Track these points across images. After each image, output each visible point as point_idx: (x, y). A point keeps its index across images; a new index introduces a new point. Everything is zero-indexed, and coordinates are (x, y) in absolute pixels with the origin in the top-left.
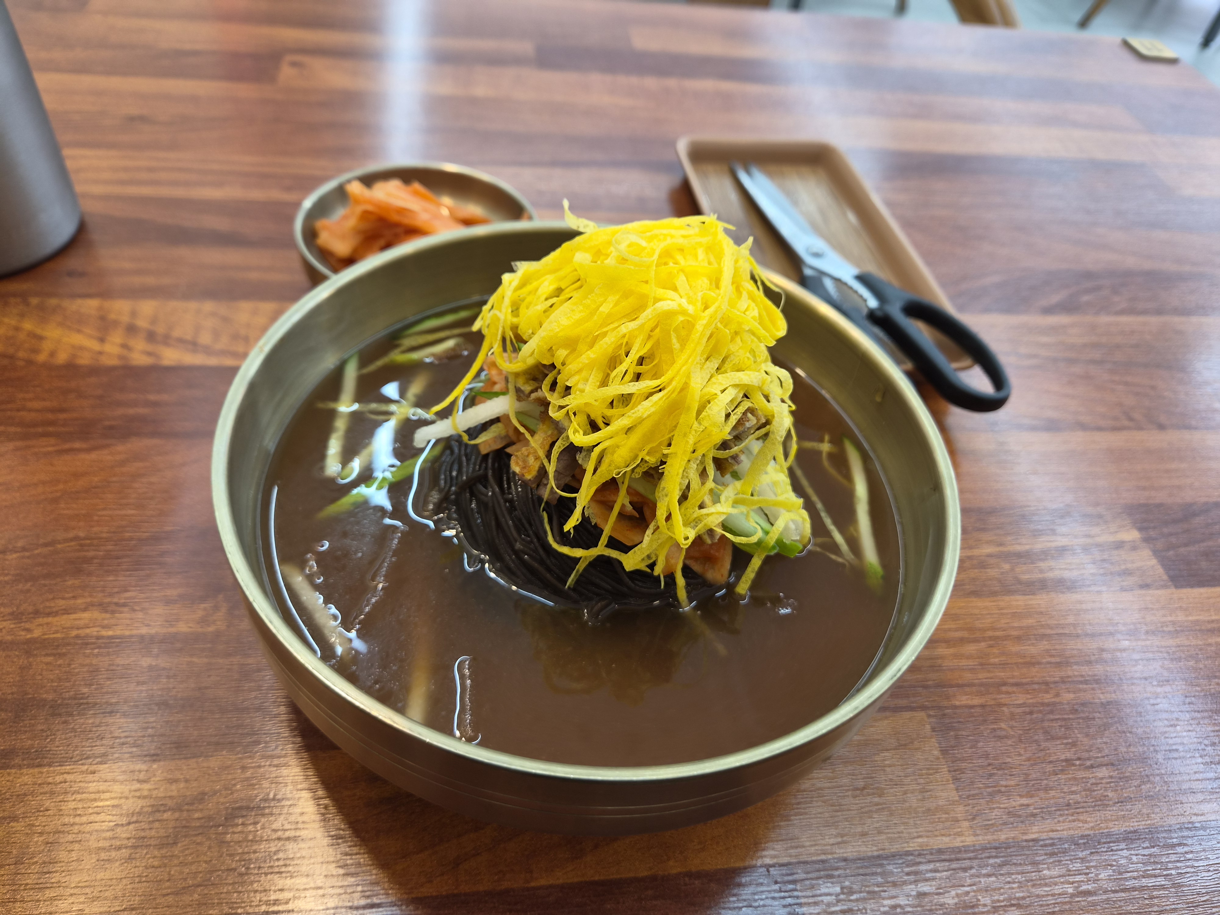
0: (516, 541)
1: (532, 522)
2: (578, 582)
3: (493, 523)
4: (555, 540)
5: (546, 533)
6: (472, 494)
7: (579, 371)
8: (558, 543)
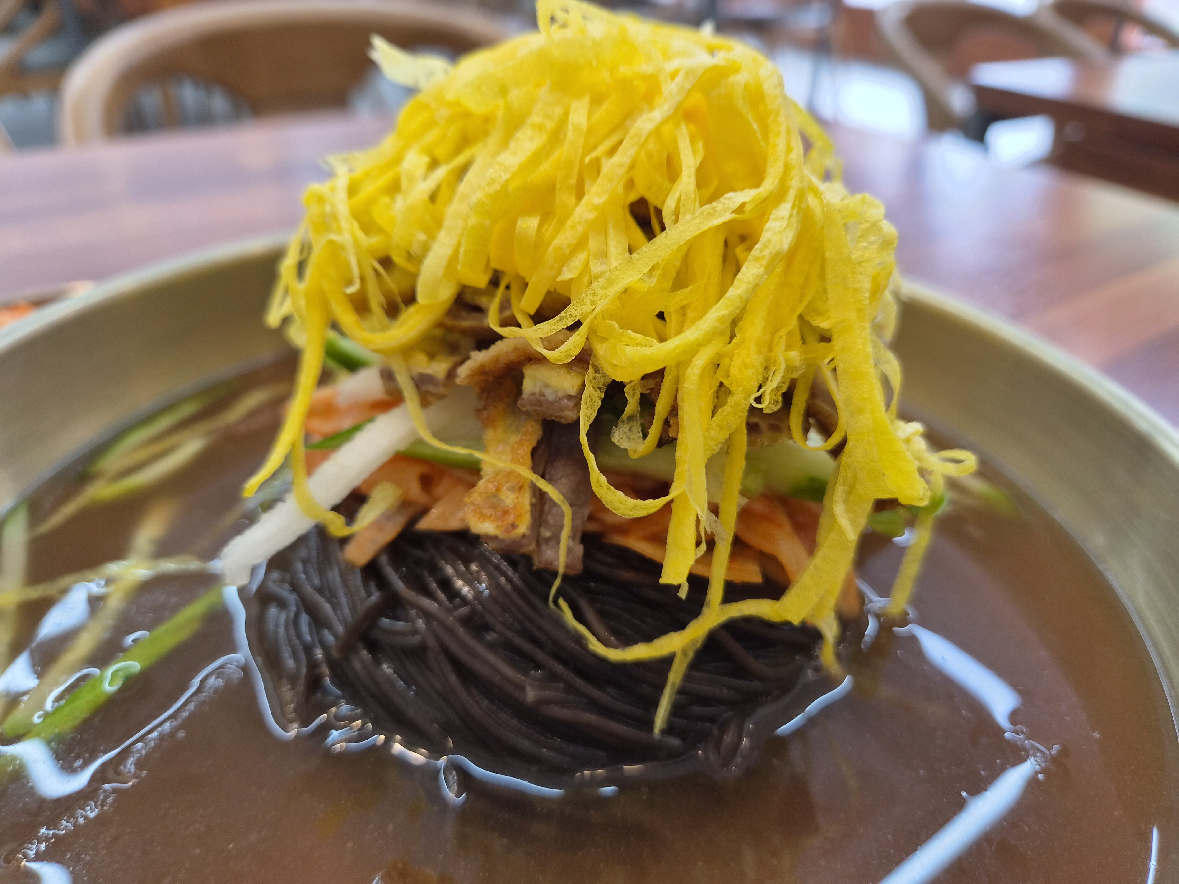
0: (522, 689)
1: (538, 634)
2: (676, 710)
3: (453, 679)
4: (607, 644)
5: (579, 639)
6: (374, 647)
7: (581, 244)
8: (616, 647)
